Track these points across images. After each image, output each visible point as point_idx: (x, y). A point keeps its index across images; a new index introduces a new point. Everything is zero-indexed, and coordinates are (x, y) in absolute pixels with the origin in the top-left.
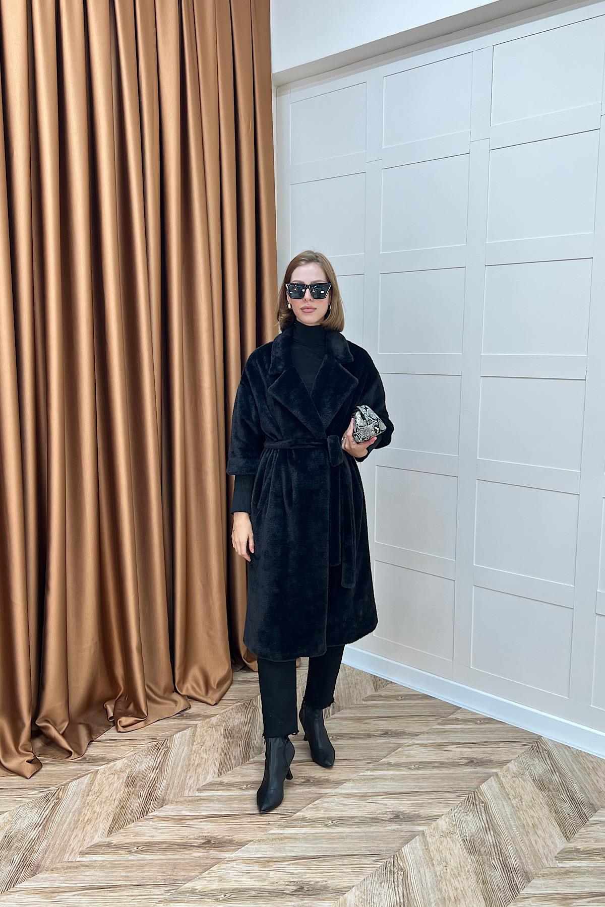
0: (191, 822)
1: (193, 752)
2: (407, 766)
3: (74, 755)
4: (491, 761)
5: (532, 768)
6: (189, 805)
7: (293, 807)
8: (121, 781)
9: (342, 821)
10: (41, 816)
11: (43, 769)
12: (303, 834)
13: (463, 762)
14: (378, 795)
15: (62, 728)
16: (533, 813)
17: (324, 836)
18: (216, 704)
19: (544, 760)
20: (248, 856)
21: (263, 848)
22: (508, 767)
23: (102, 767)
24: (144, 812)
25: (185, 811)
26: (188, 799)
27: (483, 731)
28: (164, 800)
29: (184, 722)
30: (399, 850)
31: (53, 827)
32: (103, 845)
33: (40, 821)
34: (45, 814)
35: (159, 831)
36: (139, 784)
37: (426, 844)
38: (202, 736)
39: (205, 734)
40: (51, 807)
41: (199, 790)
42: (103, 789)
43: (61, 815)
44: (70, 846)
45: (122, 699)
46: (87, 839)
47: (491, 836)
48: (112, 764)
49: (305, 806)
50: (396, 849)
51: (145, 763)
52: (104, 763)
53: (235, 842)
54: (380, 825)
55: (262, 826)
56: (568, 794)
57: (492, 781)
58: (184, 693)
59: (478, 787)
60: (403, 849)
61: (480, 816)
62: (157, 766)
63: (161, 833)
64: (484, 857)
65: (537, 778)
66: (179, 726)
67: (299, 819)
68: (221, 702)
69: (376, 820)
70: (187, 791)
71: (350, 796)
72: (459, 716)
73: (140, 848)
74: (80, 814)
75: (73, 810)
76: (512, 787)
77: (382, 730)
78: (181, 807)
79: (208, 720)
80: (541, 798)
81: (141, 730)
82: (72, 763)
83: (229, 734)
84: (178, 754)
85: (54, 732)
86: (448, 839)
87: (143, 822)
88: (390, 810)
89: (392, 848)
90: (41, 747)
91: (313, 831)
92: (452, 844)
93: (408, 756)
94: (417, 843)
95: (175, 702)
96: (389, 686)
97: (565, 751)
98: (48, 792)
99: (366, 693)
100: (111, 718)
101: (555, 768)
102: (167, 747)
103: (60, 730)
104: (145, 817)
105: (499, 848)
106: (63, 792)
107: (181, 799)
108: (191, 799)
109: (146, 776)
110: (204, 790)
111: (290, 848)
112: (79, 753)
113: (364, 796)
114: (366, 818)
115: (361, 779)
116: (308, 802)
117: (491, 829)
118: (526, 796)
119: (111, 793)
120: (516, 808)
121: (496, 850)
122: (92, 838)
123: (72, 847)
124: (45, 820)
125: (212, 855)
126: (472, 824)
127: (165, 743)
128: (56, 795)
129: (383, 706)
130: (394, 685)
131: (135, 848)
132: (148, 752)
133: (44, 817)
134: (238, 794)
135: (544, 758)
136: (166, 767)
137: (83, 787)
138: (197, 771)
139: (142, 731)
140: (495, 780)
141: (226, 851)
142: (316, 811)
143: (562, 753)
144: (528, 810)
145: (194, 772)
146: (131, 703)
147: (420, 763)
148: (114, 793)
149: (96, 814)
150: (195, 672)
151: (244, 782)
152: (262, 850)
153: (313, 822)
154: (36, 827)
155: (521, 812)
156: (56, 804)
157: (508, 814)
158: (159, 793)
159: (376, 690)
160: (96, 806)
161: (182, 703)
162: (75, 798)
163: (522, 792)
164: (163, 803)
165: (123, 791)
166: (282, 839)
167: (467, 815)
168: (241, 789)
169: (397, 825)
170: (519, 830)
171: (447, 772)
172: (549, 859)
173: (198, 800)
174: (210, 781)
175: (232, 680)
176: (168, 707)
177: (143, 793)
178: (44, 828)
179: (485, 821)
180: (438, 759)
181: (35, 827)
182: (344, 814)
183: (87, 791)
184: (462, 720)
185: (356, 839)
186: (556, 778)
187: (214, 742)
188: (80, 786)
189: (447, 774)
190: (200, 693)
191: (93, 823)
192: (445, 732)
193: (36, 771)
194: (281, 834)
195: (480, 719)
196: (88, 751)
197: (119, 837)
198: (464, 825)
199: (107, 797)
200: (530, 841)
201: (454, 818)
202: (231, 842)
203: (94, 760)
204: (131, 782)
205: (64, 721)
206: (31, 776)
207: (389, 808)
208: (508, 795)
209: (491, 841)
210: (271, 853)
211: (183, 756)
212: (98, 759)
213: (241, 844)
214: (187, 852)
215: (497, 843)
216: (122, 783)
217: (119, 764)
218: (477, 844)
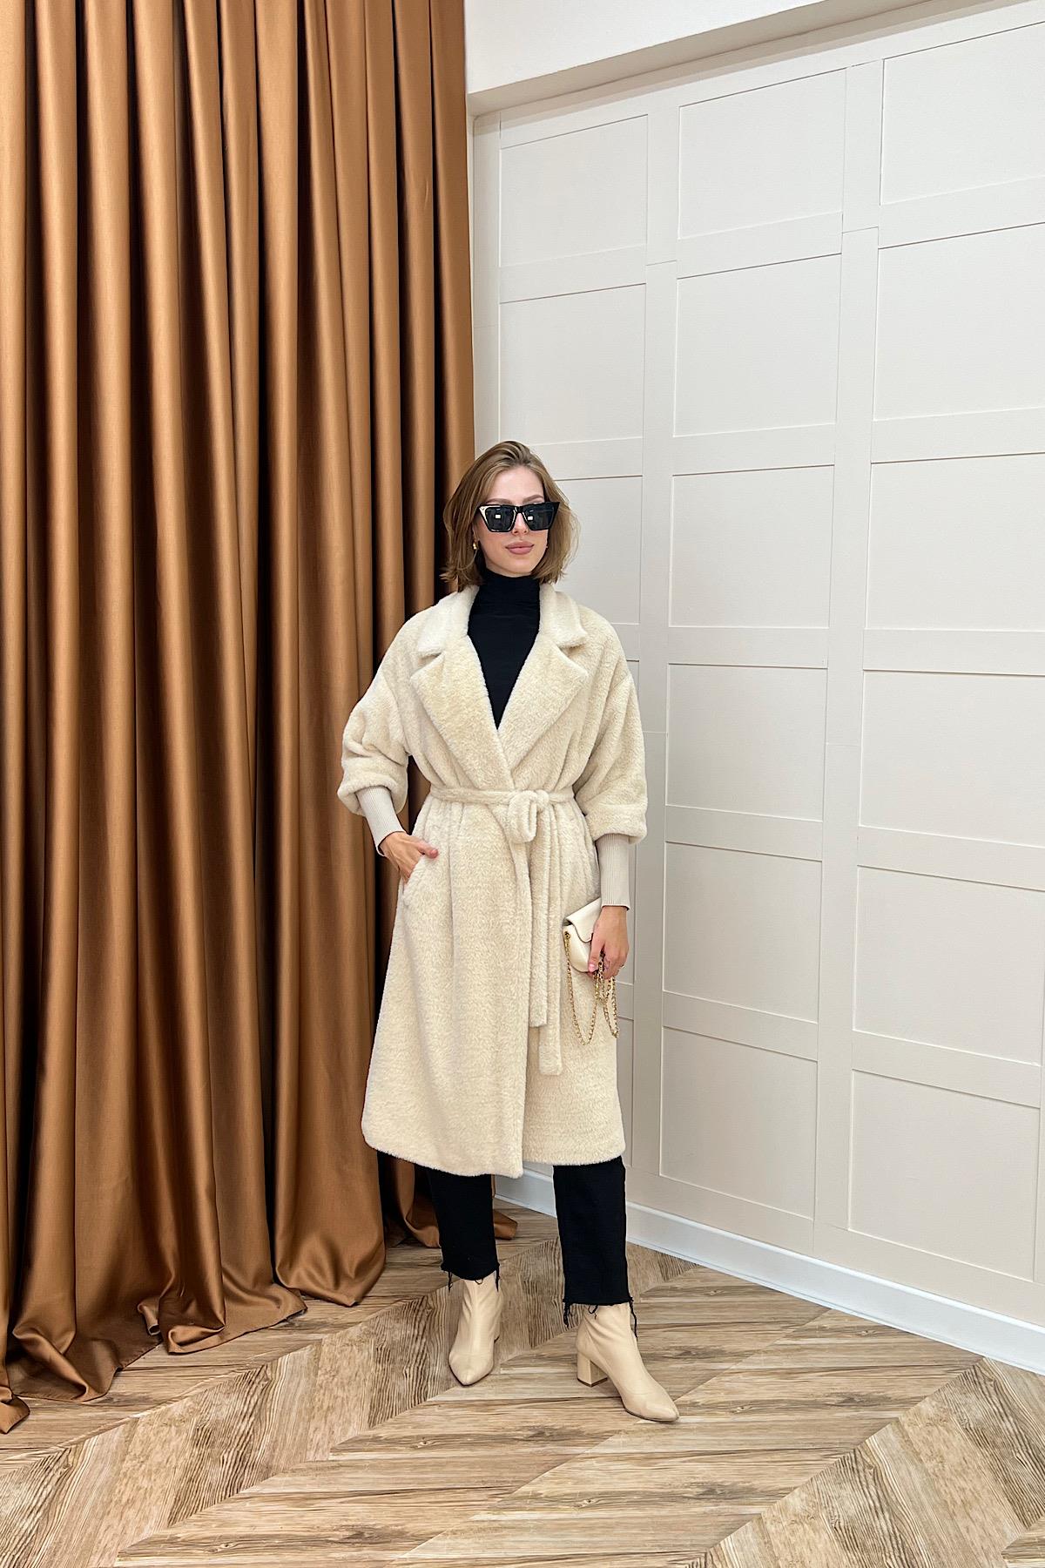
0: (324, 1503)
1: (318, 1387)
2: (729, 1407)
3: (89, 1393)
4: (886, 1399)
5: (964, 1410)
6: (316, 1475)
7: (514, 1477)
8: (184, 1437)
9: (608, 1499)
10: (38, 1495)
11: (31, 1417)
12: (535, 1520)
13: (833, 1401)
14: (674, 1456)
15: (63, 1344)
16: (963, 1484)
17: (576, 1524)
18: (356, 1304)
19: (989, 1396)
20: (435, 1556)
21: (462, 1544)
22: (919, 1409)
23: (145, 1413)
24: (232, 1487)
25: (308, 1485)
26: (314, 1465)
27: (872, 1349)
28: (269, 1468)
29: (296, 1335)
30: (715, 1544)
31: (63, 1513)
32: (163, 1542)
33: (37, 1502)
34: (45, 1492)
35: (264, 1518)
36: (219, 1441)
37: (764, 1534)
38: (333, 1360)
39: (338, 1356)
40: (55, 1479)
41: (333, 1450)
42: (152, 1450)
43: (76, 1494)
44: (100, 1543)
45: (174, 1294)
46: (131, 1532)
47: (886, 1521)
48: (163, 1408)
49: (536, 1474)
50: (709, 1543)
51: (227, 1407)
52: (148, 1406)
53: (408, 1535)
54: (679, 1505)
55: (457, 1509)
56: (1030, 1452)
57: (889, 1432)
58: (293, 1284)
59: (862, 1442)
60: (722, 1542)
61: (866, 1491)
62: (250, 1410)
63: (269, 1521)
64: (872, 1554)
65: (972, 1426)
66: (288, 1343)
67: (527, 1497)
68: (365, 1301)
69: (672, 1498)
70: (312, 1453)
71: (618, 1458)
72: (827, 1324)
73: (232, 1545)
74: (111, 1491)
75: (98, 1485)
76: (926, 1442)
77: (680, 1348)
78: (303, 1478)
79: (342, 1332)
80: (980, 1458)
81: (212, 1350)
82: (87, 1407)
83: (384, 1355)
84: (288, 1390)
85: (48, 1351)
86: (805, 1525)
87: (233, 1504)
88: (698, 1480)
89: (704, 1541)
90: (23, 1381)
91: (555, 1516)
92: (812, 1534)
93: (730, 1392)
94: (748, 1533)
95: (277, 1301)
96: (691, 1271)
97: (1027, 1382)
98: (47, 1456)
99: (647, 1284)
100: (154, 1329)
101: (1008, 1409)
102: (268, 1379)
103: (60, 1348)
104: (236, 1496)
105: (899, 1539)
106: (75, 1455)
107: (302, 1466)
108: (319, 1465)
109: (229, 1429)
110: (345, 1450)
111: (512, 1544)
112: (99, 1389)
113: (649, 1458)
114: (652, 1494)
115: (642, 1431)
116: (543, 1468)
117: (885, 1510)
118: (951, 1456)
119: (167, 1456)
120: (934, 1477)
121: (894, 1542)
122: (140, 1530)
123: (102, 1545)
124: (47, 1501)
125: (367, 1556)
126: (850, 1502)
127: (263, 1372)
128: (62, 1460)
129: (680, 1307)
130: (700, 1270)
131: (223, 1546)
132: (231, 1388)
133: (44, 1496)
134: (408, 1456)
135: (987, 1393)
136: (268, 1413)
137: (113, 1446)
138: (328, 1419)
139: (215, 1352)
140: (894, 1430)
141: (392, 1550)
142: (558, 1484)
143: (1021, 1385)
144: (953, 1478)
145: (323, 1421)
146: (190, 1302)
147: (753, 1403)
148: (174, 1456)
149: (142, 1491)
150: (313, 1246)
151: (418, 1437)
152: (461, 1547)
153: (554, 1501)
154: (31, 1512)
155: (941, 1482)
156: (64, 1476)
157: (918, 1486)
158: (259, 1455)
159: (666, 1278)
160: (140, 1478)
161: (290, 1304)
162: (100, 1466)
163: (944, 1448)
164: (267, 1472)
165: (189, 1454)
166: (496, 1529)
167: (841, 1488)
168: (415, 1448)
169: (710, 1504)
170: (938, 1511)
171: (803, 1417)
172: (991, 1556)
173: (333, 1468)
174: (356, 1433)
175: (385, 1263)
176: (262, 1309)
177: (229, 1457)
178: (46, 1513)
179: (875, 1498)
180: (785, 1397)
181: (29, 1512)
182: (610, 1488)
183: (120, 1453)
184: (831, 1330)
185: (635, 1527)
186: (1008, 1426)
187: (356, 1369)
188: (105, 1445)
189: (803, 1420)
190: (324, 1285)
191: (138, 1504)
192: (798, 1350)
193: (19, 1419)
194: (494, 1521)
195: (867, 1328)
196: (114, 1386)
197: (190, 1528)
198: (836, 1504)
199: (160, 1463)
200: (957, 1528)
201: (817, 1494)
202: (401, 1535)
203: (128, 1403)
204: (204, 1438)
205: (66, 1331)
206: (11, 1429)
207: (694, 1478)
208: (918, 1454)
209: (885, 1529)
210: (477, 1552)
211: (299, 1394)
212: (136, 1400)
213: (420, 1539)
214: (319, 1551)
215: (897, 1531)
216: (187, 1439)
217: (177, 1409)
218: (858, 1535)
